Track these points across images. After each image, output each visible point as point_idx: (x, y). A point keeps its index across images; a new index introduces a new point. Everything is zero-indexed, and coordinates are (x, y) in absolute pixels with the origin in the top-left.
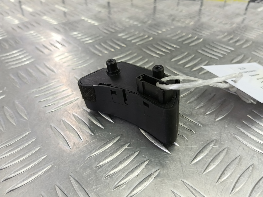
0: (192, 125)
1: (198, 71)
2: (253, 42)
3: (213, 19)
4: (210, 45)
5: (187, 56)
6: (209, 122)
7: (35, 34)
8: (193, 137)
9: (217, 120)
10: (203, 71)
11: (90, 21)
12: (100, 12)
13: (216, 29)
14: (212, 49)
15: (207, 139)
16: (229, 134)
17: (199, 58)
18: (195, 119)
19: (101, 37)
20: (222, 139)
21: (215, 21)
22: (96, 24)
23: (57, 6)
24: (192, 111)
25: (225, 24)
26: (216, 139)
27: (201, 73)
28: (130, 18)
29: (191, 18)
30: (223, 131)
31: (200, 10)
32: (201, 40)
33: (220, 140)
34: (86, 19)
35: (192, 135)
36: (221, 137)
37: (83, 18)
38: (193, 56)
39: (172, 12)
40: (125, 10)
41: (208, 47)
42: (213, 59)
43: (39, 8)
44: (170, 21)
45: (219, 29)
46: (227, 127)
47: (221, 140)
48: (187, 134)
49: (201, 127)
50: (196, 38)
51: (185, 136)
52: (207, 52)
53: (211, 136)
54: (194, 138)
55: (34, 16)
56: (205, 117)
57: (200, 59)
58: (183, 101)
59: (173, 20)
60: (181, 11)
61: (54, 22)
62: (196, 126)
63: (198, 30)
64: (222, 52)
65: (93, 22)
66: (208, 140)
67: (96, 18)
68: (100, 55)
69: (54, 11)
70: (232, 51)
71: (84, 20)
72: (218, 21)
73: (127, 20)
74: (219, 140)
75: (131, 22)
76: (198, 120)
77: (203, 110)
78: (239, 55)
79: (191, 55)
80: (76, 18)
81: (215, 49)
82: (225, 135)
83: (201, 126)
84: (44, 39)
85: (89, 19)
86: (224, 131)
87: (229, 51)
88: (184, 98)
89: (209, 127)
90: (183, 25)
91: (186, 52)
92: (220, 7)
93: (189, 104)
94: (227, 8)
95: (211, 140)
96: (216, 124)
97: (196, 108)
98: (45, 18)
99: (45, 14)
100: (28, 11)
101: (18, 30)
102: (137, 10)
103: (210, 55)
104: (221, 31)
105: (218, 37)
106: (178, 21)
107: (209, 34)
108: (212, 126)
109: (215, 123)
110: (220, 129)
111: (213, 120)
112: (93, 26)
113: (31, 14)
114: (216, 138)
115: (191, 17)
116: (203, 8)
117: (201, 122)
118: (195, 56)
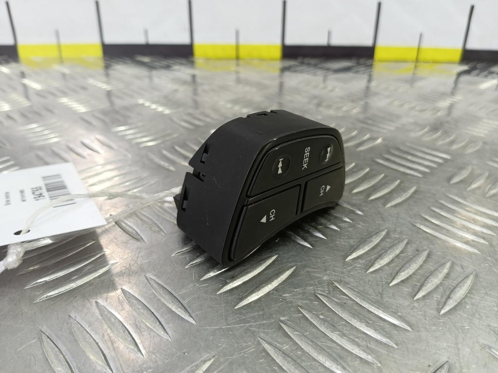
0: (387, 326)
1: (382, 201)
2: (485, 143)
3: (396, 103)
4: (398, 149)
5: (355, 170)
6: (426, 319)
7: (39, 129)
8: (393, 357)
9: (443, 312)
10: (394, 200)
11: (154, 106)
12: (176, 91)
13: (405, 120)
14: (405, 156)
15: (427, 363)
16: (478, 348)
17: (380, 174)
18: (392, 312)
19: (175, 136)
20: (461, 360)
21: (402, 105)
22: (167, 112)
23: (91, 81)
24: (383, 291)
25: (422, 111)
26: (447, 362)
27: (389, 205)
28: (235, 102)
29: (353, 101)
30: (461, 340)
31: (368, 88)
32: (379, 141)
33: (457, 365)
34: (147, 104)
35: (391, 354)
36: (458, 355)
37: (141, 101)
38: (368, 170)
39: (316, 92)
40: (224, 88)
41: (397, 153)
42: (410, 177)
43: (56, 84)
44: (312, 107)
45: (411, 120)
46: (469, 329)
47: (460, 363)
48: (378, 351)
49: (408, 331)
50: (367, 136)
51: (374, 356)
52: (394, 162)
53: (436, 353)
54: (395, 362)
55: (44, 97)
56: (414, 307)
57: (383, 175)
58: (358, 267)
59: (319, 105)
60: (332, 90)
61: (82, 109)
62: (397, 328)
63: (370, 122)
64: (427, 163)
65: (160, 109)
66: (429, 366)
67: (167, 101)
68: (172, 168)
69: (84, 88)
70: (446, 160)
71: (142, 105)
72: (406, 106)
73: (229, 106)
74: (455, 363)
75: (237, 108)
76: (400, 314)
77: (406, 289)
78: (461, 168)
79: (362, 169)
80: (128, 102)
81: (410, 157)
82: (468, 350)
83: (409, 328)
84: (56, 140)
85: (154, 103)
86: (463, 340)
87: (440, 161)
88: (360, 261)
89: (427, 330)
90: (340, 114)
91: (351, 163)
92: (406, 81)
93: (374, 275)
94: (419, 84)
95: (438, 365)
96: (444, 323)
97: (391, 285)
98: (64, 100)
99: (65, 94)
100: (34, 89)
101: (6, 123)
102: (247, 88)
103: (402, 169)
104: (416, 124)
105: (413, 135)
106: (329, 107)
107: (392, 128)
108: (434, 328)
109: (439, 319)
110: (454, 336)
111: (434, 312)
112: (162, 115)
113: (39, 94)
114: (449, 358)
115: (352, 99)
116: (373, 84)
117: (407, 319)
118: (371, 170)
